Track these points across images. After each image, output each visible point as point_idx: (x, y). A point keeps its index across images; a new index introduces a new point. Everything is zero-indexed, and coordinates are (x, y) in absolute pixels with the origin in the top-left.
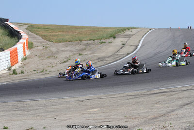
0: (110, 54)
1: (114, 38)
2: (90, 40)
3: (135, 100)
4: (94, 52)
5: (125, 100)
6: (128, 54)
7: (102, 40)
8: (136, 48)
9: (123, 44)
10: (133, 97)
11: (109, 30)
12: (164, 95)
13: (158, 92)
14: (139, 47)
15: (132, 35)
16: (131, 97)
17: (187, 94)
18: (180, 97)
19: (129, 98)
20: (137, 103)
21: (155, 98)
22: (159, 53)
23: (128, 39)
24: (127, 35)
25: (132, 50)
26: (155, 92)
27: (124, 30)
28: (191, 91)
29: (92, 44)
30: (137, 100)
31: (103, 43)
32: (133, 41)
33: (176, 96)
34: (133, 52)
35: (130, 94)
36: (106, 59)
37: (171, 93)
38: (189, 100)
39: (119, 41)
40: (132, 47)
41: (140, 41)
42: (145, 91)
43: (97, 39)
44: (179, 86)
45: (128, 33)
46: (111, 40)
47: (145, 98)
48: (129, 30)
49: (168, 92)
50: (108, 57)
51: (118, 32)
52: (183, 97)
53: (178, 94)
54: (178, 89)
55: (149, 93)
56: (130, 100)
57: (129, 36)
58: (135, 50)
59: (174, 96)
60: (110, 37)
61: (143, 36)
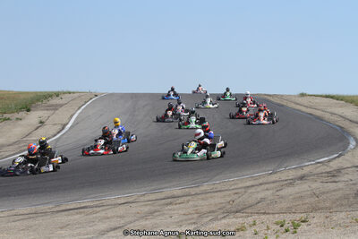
0: (12, 140)
1: (28, 110)
3: (26, 222)
5: (9, 222)
7: (5, 115)
8: (63, 129)
9: (41, 122)
10: (26, 217)
11: (22, 97)
12: (81, 213)
13: (72, 207)
14: (69, 126)
15: (61, 106)
16: (21, 217)
17: (121, 210)
18: (109, 215)
19: (16, 218)
20: (28, 228)
21: (63, 218)
23: (52, 112)
24: (52, 105)
25: (55, 132)
26: (68, 207)
27: (48, 96)
28: (132, 205)
30: (31, 222)
31: (6, 119)
32: (60, 116)
33: (103, 214)
34: (55, 135)
35: (21, 212)
36: (5, 149)
37: (95, 209)
38: (122, 222)
39: (34, 117)
40: (55, 126)
41: (72, 116)
42: (50, 206)
44: (112, 197)
45: (55, 101)
46: (22, 114)
47: (45, 218)
48: (57, 96)
49: (91, 207)
50: (10, 145)
51: (38, 100)
52: (114, 217)
53: (108, 211)
54: (110, 202)
55: (57, 209)
56: (17, 223)
57: (55, 108)
58: (59, 133)
59: (98, 215)
60: (21, 110)
61: (80, 108)
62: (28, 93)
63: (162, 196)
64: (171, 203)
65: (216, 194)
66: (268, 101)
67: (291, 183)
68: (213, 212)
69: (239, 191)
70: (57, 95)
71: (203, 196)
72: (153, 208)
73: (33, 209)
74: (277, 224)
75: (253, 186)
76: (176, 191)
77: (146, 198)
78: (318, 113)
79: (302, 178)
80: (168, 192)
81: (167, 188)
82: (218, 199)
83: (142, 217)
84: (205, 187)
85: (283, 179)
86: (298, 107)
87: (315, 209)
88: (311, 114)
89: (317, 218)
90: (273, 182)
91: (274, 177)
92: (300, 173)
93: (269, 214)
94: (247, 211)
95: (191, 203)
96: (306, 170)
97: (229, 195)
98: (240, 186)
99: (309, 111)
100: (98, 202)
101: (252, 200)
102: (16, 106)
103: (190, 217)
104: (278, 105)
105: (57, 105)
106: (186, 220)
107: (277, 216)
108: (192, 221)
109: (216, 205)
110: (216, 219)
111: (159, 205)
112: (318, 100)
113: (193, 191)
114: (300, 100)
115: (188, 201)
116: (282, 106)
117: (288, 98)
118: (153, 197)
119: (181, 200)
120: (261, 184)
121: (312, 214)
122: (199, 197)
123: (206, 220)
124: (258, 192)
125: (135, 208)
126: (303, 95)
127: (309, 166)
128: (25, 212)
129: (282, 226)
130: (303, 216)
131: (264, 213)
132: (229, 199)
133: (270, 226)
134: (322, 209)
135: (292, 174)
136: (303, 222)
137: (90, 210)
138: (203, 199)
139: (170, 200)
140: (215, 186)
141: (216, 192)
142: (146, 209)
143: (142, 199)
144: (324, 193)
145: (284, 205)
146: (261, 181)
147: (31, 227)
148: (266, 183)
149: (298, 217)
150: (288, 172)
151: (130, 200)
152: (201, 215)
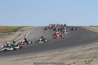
1: (16, 31)
2: (4, 33)
4: (4, 39)
5: (11, 62)
6: (21, 39)
7: (10, 33)
8: (25, 36)
9: (19, 35)
10: (15, 60)
11: (14, 28)
12: (30, 59)
13: (28, 58)
14: (27, 36)
15: (25, 30)
16: (14, 60)
17: (42, 58)
18: (38, 60)
20: (16, 63)
21: (26, 61)
22: (36, 38)
25: (23, 37)
27: (21, 27)
28: (45, 57)
29: (5, 35)
30: (17, 62)
31: (10, 34)
32: (24, 33)
35: (14, 59)
38: (42, 61)
39: (17, 33)
40: (23, 36)
41: (28, 33)
42: (22, 57)
43: (7, 32)
44: (39, 55)
46: (14, 32)
47: (21, 61)
49: (33, 57)
50: (11, 41)
51: (18, 29)
54: (38, 56)
55: (24, 58)
56: (13, 62)
57: (23, 31)
60: (14, 31)
61: (30, 30)
62: (16, 27)
63: (53, 54)
64: (55, 56)
65: (67, 54)
66: (81, 28)
67: (88, 50)
68: (67, 58)
69: (74, 53)
70: (24, 27)
71: (64, 54)
72: (50, 58)
73: (17, 58)
74: (84, 61)
75: (77, 51)
76: (57, 53)
77: (48, 55)
78: (95, 31)
79: (91, 49)
80: (54, 53)
81: (54, 52)
82: (68, 55)
83: (47, 60)
84: (64, 52)
85: (86, 49)
86: (90, 30)
87: (95, 57)
88: (93, 31)
89: (95, 60)
90: (83, 50)
91: (83, 49)
92: (90, 47)
93: (82, 59)
94: (76, 58)
95: (61, 56)
96: (92, 47)
97: (71, 54)
98: (74, 51)
99: (93, 30)
100: (35, 56)
101: (77, 55)
102: (12, 30)
103: (60, 60)
104: (84, 29)
105: (23, 30)
106: (59, 61)
107: (84, 59)
108: (61, 61)
109: (67, 57)
110: (67, 60)
111: (52, 57)
112: (95, 27)
113: (61, 53)
114: (90, 28)
115: (60, 56)
116: (85, 29)
117: (87, 27)
118: (50, 55)
119: (58, 55)
120: (80, 51)
121: (94, 59)
122: (63, 54)
123: (65, 61)
124: (79, 53)
125: (45, 58)
126: (91, 26)
127: (93, 46)
128: (15, 59)
129: (86, 62)
130: (91, 59)
131: (81, 59)
132: (71, 55)
133: (83, 62)
134: (97, 57)
135: (88, 48)
136: (92, 61)
137: (33, 58)
138: (64, 55)
139: (55, 55)
140: (67, 51)
141: (68, 53)
142: (48, 58)
143: (47, 55)
144: (97, 53)
145: (86, 56)
146: (80, 50)
147: (17, 63)
148: (81, 50)
149: (90, 59)
150: (87, 47)
151: (44, 55)
152: (63, 59)
